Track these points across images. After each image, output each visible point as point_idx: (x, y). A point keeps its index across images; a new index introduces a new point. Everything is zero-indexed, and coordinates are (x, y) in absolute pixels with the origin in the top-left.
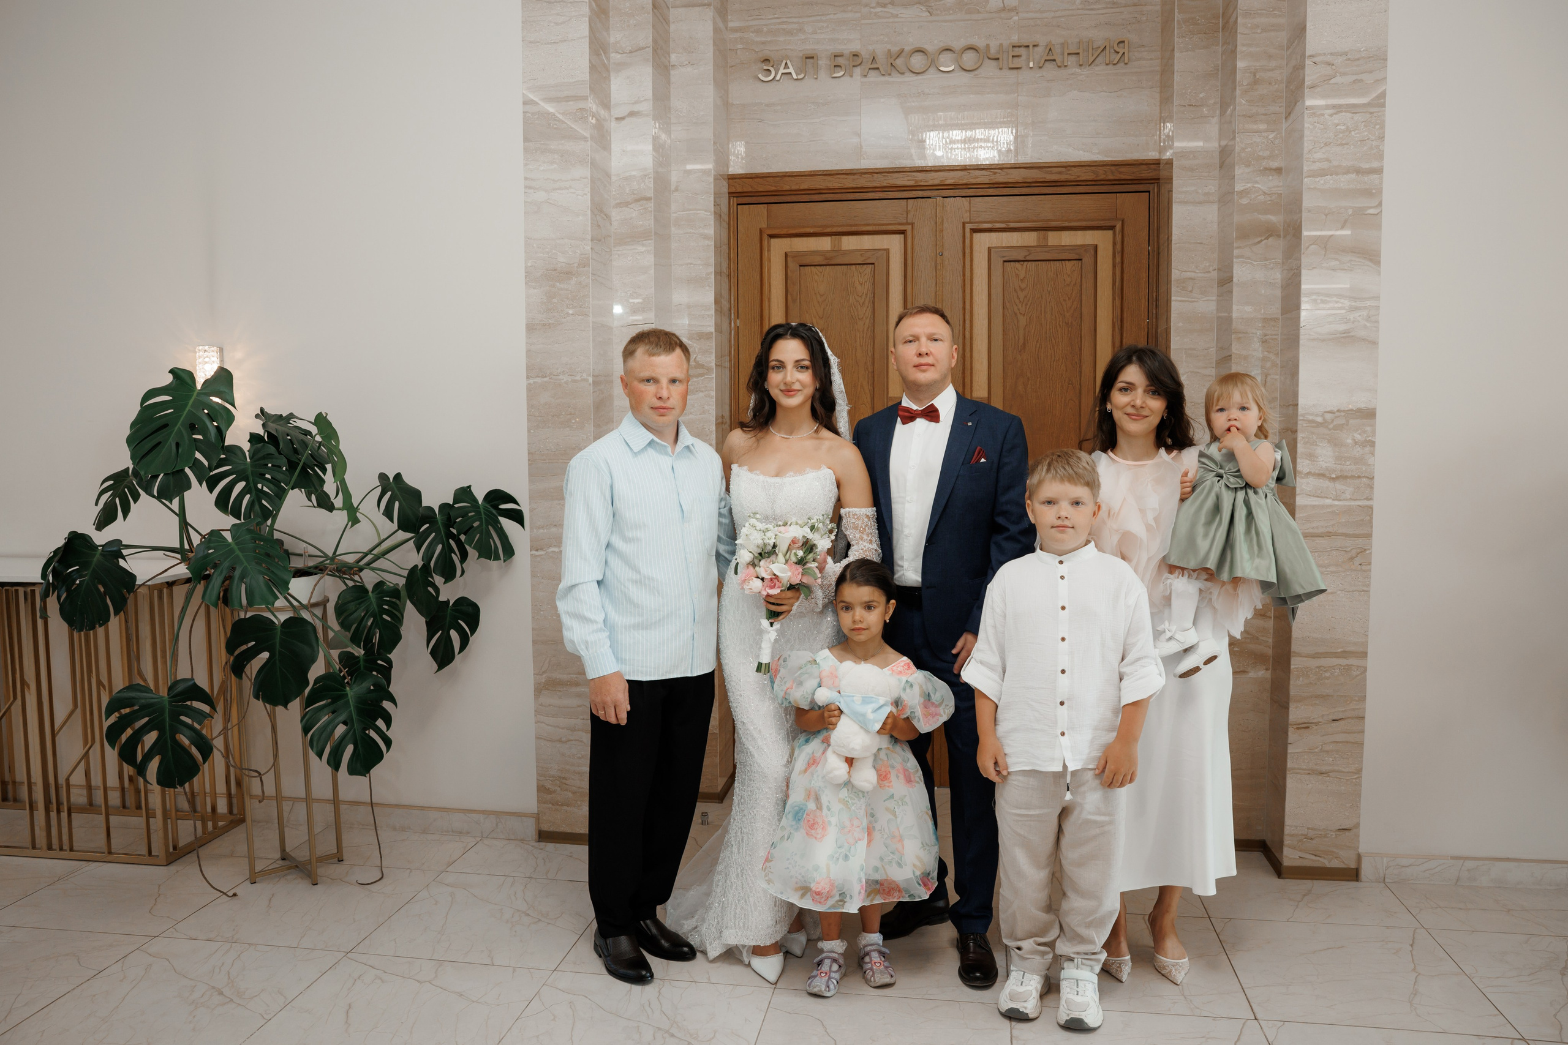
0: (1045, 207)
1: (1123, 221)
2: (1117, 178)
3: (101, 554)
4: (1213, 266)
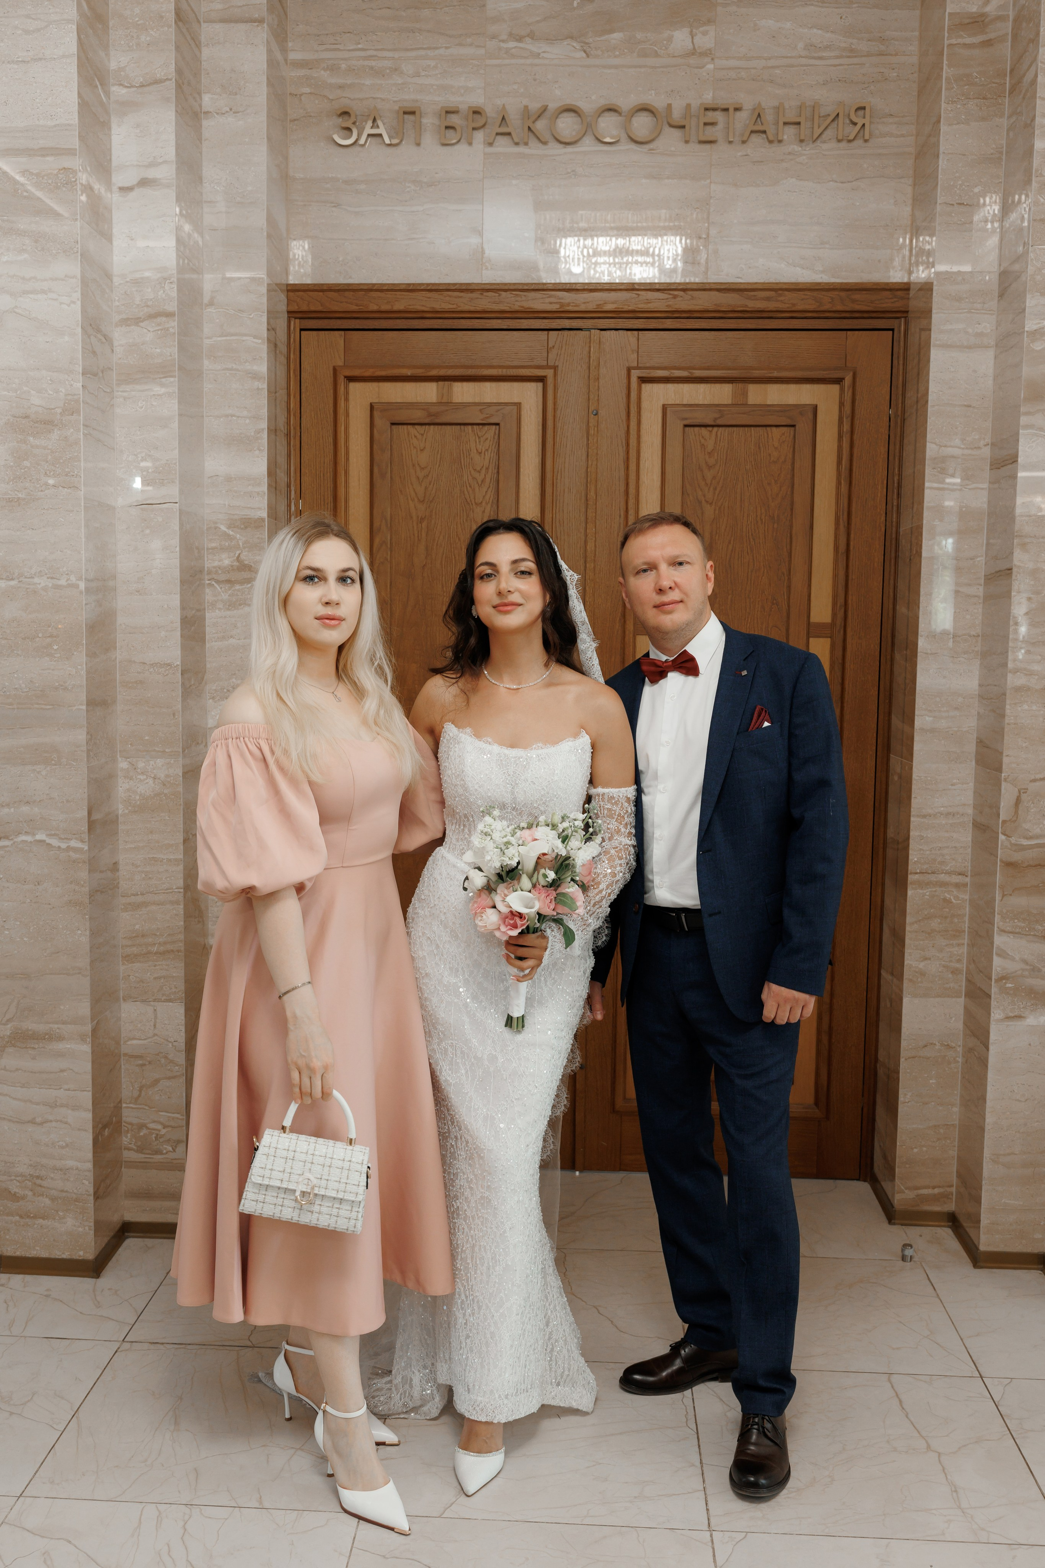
0: (745, 349)
1: (855, 371)
2: (849, 309)
4: (984, 439)
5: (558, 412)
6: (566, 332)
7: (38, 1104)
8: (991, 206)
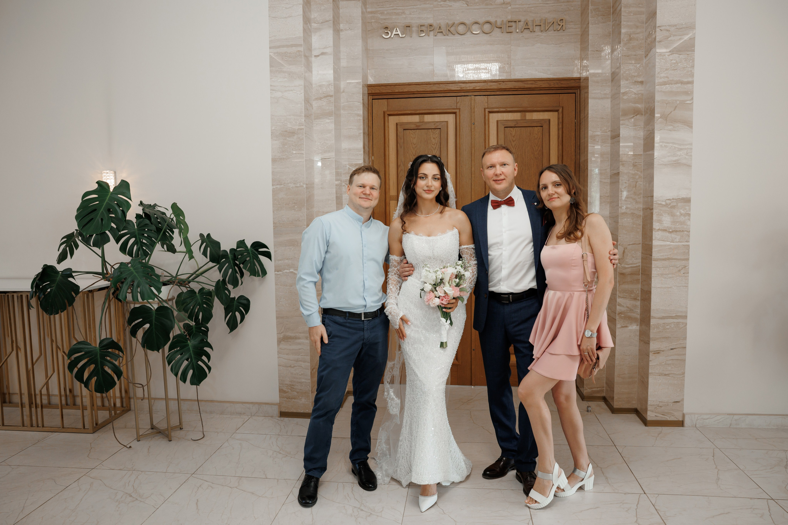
0: (525, 101)
1: (563, 107)
2: (560, 87)
3: (61, 276)
4: (608, 129)
5: (461, 124)
6: (463, 97)
7: (292, 360)
8: (607, 50)
